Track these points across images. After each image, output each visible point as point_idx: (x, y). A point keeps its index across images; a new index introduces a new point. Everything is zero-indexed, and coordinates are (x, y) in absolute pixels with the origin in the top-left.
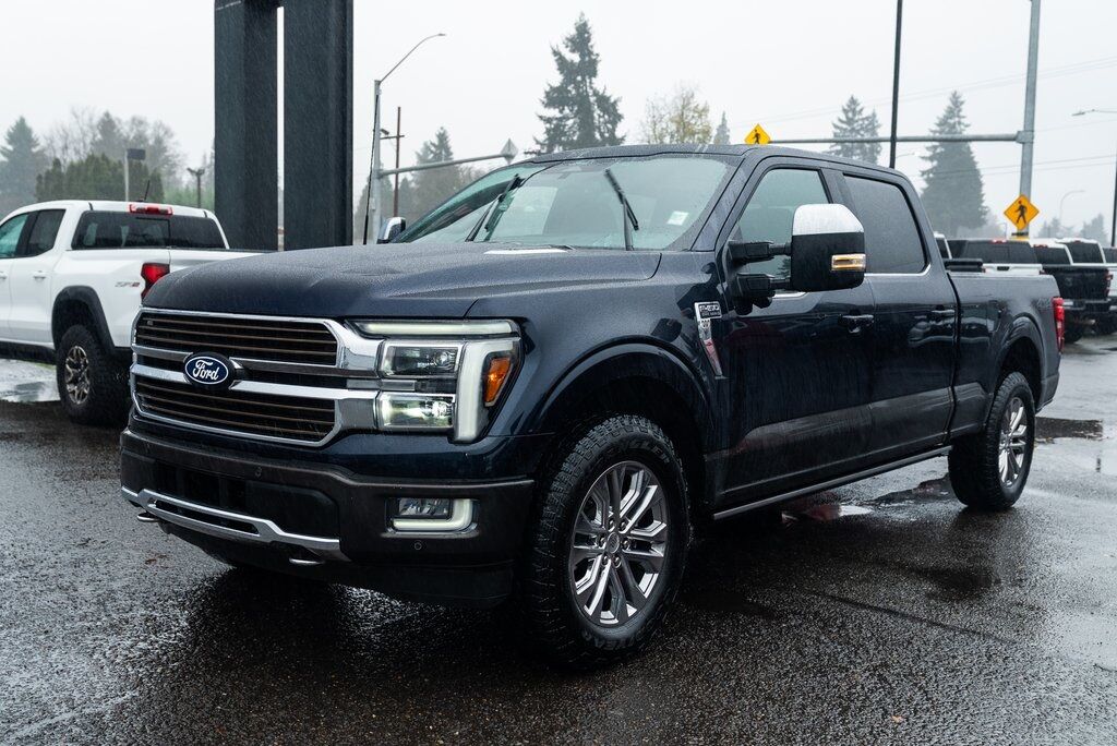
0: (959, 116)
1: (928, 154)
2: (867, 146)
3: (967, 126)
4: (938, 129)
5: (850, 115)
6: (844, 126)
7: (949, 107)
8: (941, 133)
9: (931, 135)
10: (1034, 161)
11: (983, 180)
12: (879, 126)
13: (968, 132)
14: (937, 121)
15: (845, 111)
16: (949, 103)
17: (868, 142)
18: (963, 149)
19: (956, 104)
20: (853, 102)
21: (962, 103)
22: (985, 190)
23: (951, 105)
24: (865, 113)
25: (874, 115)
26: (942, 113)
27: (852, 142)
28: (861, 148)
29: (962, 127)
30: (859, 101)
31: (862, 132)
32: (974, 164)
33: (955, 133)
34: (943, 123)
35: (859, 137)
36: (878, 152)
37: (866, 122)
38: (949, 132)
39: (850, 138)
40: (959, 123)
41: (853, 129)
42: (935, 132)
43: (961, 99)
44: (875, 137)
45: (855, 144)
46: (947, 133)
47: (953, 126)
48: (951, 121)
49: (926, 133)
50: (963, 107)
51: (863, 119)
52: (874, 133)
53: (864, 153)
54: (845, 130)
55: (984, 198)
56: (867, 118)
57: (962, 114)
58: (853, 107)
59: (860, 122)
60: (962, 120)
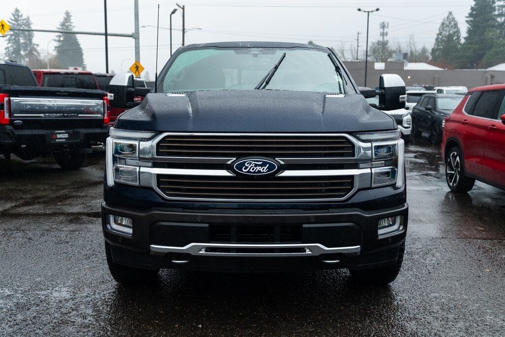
0: (70, 22)
1: (57, 39)
2: (27, 33)
3: (74, 27)
4: (60, 27)
5: (16, 17)
6: (14, 22)
7: (65, 18)
8: (62, 29)
9: (58, 30)
10: (140, 45)
11: (84, 52)
12: (32, 24)
13: (74, 30)
14: (60, 24)
15: (13, 15)
16: (64, 16)
17: (27, 31)
18: (73, 37)
19: (68, 16)
20: (17, 10)
21: (71, 16)
22: (84, 57)
23: (66, 17)
24: (24, 17)
25: (28, 18)
26: (62, 20)
27: (19, 30)
28: (24, 34)
29: (72, 27)
30: (20, 10)
31: (23, 26)
32: (79, 45)
33: (69, 30)
34: (63, 25)
35: (22, 28)
36: (32, 36)
37: (25, 21)
38: (66, 29)
39: (17, 29)
40: (71, 25)
41: (18, 25)
42: (59, 29)
43: (70, 15)
44: (30, 29)
45: (20, 32)
46: (65, 29)
47: (68, 27)
48: (66, 24)
49: (55, 29)
50: (71, 18)
51: (23, 20)
52: (29, 27)
53: (25, 36)
54: (14, 24)
55: (84, 60)
56: (25, 19)
57: (71, 21)
58: (17, 13)
59: (22, 21)
60: (72, 24)
